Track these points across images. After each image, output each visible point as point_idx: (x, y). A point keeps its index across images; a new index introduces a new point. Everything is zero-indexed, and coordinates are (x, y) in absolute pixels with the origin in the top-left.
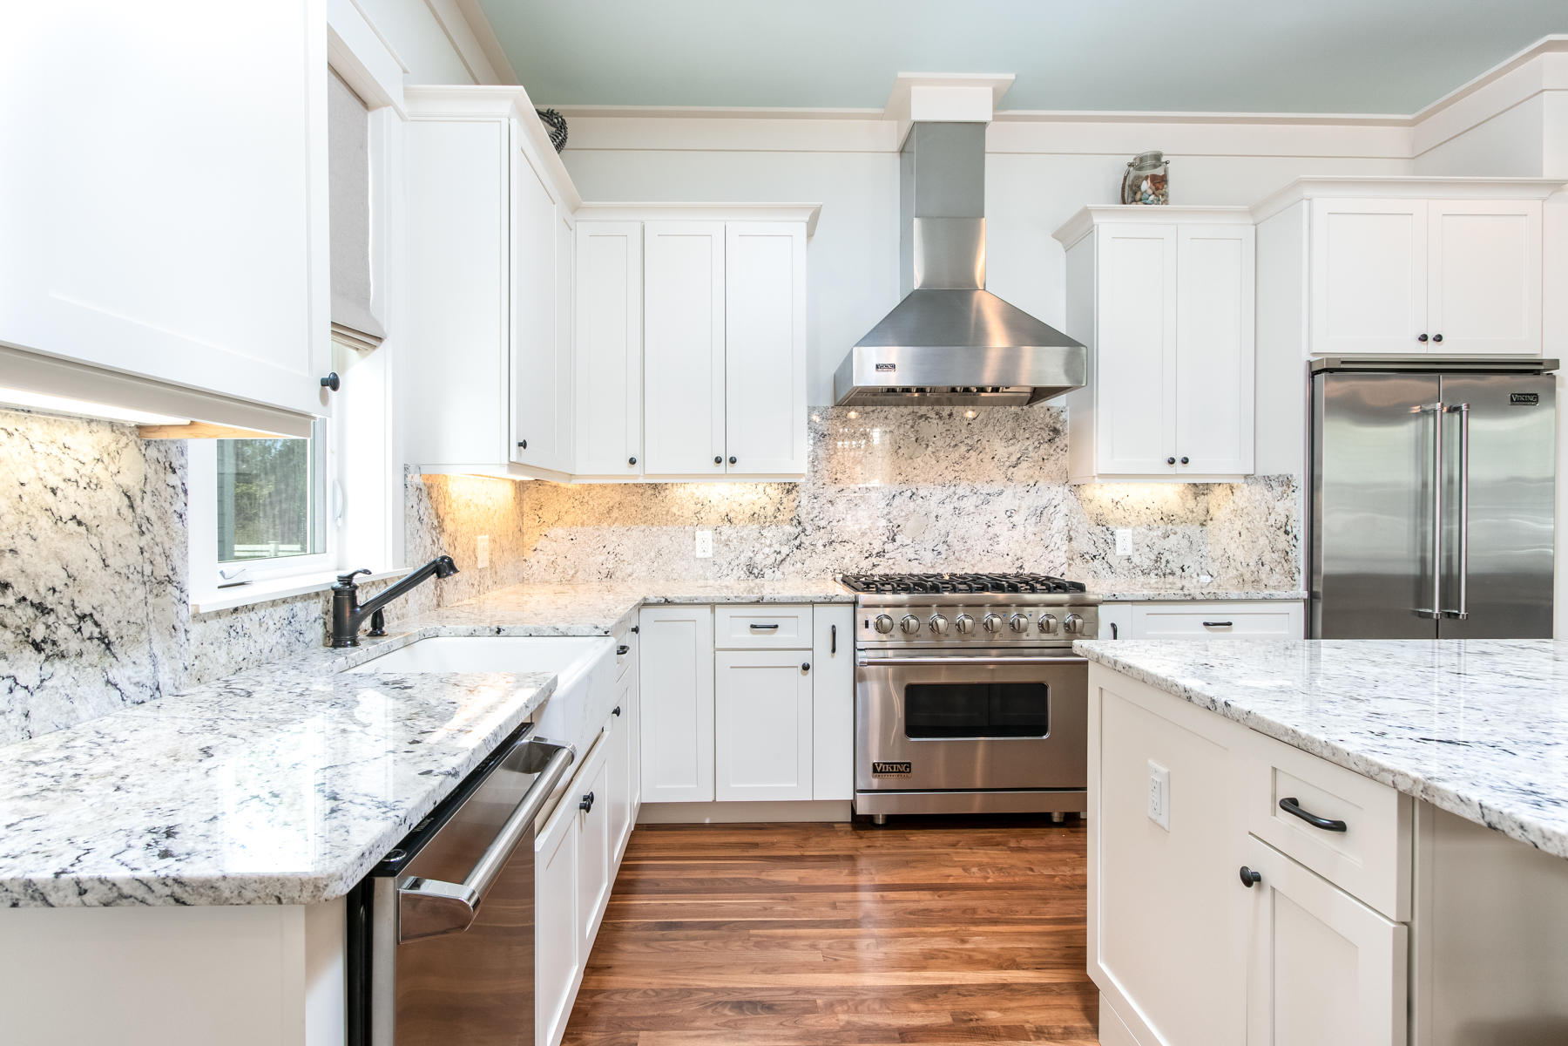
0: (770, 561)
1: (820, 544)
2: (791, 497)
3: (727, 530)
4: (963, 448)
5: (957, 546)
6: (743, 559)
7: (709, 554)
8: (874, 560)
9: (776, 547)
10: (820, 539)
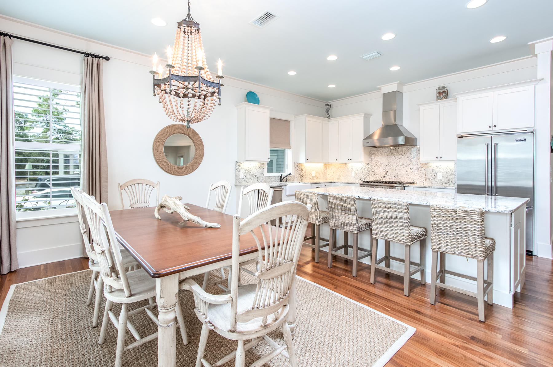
0: (364, 177)
1: (373, 175)
2: (368, 166)
3: (357, 172)
4: (401, 156)
5: (399, 176)
6: (359, 177)
7: (354, 176)
8: (383, 178)
9: (365, 175)
10: (373, 173)
